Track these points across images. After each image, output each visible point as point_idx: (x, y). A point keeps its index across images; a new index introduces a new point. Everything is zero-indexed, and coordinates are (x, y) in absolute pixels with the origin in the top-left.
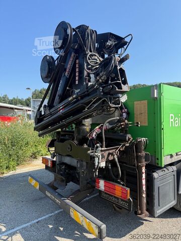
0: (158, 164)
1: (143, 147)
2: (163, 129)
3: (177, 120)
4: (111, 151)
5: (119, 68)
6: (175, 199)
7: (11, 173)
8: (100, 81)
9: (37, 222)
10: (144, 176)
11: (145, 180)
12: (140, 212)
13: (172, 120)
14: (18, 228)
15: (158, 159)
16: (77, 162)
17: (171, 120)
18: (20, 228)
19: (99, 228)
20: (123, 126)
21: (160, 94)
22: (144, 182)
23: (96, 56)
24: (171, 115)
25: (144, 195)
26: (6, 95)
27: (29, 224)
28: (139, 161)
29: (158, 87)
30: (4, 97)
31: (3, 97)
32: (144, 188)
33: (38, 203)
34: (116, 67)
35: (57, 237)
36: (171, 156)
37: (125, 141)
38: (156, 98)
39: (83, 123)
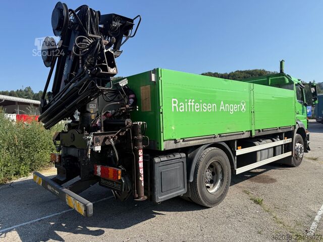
0: (158, 148)
1: (140, 131)
2: (162, 113)
3: (182, 105)
4: (107, 136)
5: (105, 51)
6: (184, 187)
7: (22, 179)
8: (88, 63)
9: (39, 221)
10: (141, 159)
11: (142, 163)
12: (137, 196)
13: (176, 105)
14: (15, 226)
15: (158, 143)
16: (79, 151)
17: (173, 105)
18: (16, 226)
19: (85, 206)
20: (124, 111)
21: (157, 78)
22: (141, 165)
23: (86, 39)
24: (173, 100)
25: (142, 179)
26: (29, 88)
27: (30, 222)
28: (136, 143)
29: (156, 71)
30: (27, 90)
31: (25, 90)
32: (141, 171)
33: (46, 205)
34: (102, 50)
35: (56, 232)
36: (176, 141)
37: (124, 126)
38: (155, 82)
39: (88, 110)
